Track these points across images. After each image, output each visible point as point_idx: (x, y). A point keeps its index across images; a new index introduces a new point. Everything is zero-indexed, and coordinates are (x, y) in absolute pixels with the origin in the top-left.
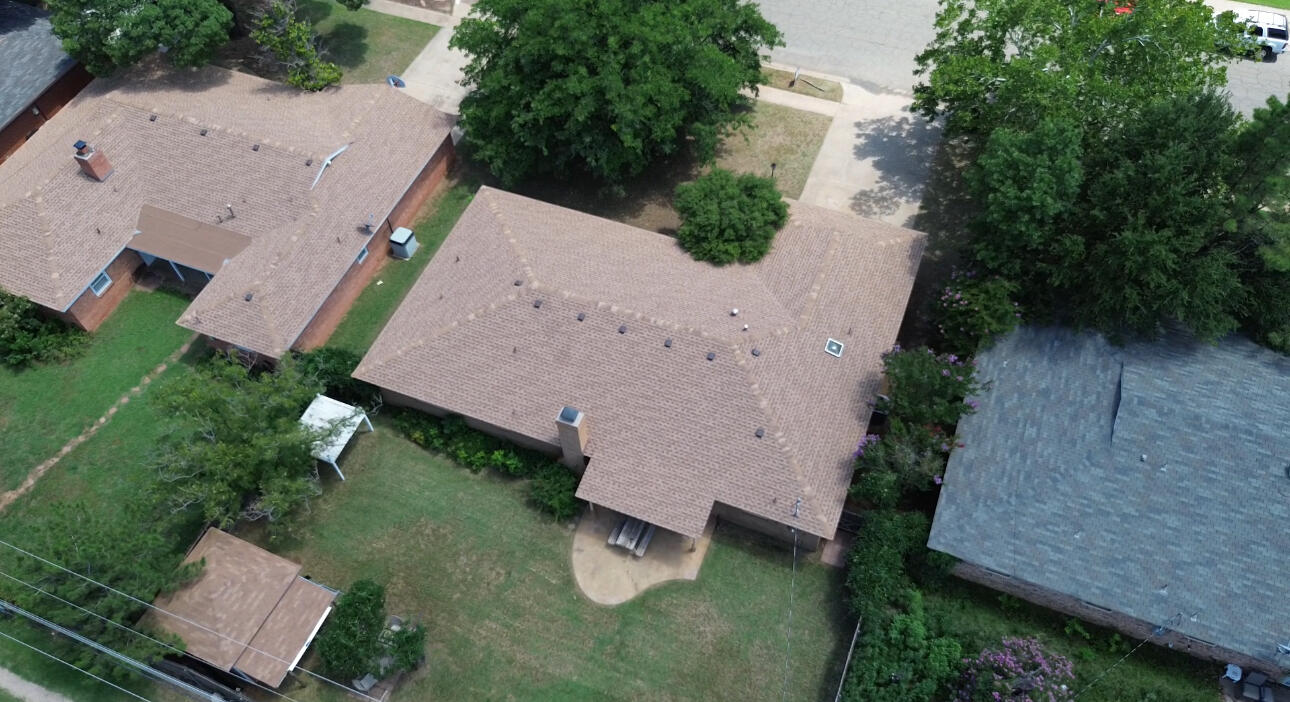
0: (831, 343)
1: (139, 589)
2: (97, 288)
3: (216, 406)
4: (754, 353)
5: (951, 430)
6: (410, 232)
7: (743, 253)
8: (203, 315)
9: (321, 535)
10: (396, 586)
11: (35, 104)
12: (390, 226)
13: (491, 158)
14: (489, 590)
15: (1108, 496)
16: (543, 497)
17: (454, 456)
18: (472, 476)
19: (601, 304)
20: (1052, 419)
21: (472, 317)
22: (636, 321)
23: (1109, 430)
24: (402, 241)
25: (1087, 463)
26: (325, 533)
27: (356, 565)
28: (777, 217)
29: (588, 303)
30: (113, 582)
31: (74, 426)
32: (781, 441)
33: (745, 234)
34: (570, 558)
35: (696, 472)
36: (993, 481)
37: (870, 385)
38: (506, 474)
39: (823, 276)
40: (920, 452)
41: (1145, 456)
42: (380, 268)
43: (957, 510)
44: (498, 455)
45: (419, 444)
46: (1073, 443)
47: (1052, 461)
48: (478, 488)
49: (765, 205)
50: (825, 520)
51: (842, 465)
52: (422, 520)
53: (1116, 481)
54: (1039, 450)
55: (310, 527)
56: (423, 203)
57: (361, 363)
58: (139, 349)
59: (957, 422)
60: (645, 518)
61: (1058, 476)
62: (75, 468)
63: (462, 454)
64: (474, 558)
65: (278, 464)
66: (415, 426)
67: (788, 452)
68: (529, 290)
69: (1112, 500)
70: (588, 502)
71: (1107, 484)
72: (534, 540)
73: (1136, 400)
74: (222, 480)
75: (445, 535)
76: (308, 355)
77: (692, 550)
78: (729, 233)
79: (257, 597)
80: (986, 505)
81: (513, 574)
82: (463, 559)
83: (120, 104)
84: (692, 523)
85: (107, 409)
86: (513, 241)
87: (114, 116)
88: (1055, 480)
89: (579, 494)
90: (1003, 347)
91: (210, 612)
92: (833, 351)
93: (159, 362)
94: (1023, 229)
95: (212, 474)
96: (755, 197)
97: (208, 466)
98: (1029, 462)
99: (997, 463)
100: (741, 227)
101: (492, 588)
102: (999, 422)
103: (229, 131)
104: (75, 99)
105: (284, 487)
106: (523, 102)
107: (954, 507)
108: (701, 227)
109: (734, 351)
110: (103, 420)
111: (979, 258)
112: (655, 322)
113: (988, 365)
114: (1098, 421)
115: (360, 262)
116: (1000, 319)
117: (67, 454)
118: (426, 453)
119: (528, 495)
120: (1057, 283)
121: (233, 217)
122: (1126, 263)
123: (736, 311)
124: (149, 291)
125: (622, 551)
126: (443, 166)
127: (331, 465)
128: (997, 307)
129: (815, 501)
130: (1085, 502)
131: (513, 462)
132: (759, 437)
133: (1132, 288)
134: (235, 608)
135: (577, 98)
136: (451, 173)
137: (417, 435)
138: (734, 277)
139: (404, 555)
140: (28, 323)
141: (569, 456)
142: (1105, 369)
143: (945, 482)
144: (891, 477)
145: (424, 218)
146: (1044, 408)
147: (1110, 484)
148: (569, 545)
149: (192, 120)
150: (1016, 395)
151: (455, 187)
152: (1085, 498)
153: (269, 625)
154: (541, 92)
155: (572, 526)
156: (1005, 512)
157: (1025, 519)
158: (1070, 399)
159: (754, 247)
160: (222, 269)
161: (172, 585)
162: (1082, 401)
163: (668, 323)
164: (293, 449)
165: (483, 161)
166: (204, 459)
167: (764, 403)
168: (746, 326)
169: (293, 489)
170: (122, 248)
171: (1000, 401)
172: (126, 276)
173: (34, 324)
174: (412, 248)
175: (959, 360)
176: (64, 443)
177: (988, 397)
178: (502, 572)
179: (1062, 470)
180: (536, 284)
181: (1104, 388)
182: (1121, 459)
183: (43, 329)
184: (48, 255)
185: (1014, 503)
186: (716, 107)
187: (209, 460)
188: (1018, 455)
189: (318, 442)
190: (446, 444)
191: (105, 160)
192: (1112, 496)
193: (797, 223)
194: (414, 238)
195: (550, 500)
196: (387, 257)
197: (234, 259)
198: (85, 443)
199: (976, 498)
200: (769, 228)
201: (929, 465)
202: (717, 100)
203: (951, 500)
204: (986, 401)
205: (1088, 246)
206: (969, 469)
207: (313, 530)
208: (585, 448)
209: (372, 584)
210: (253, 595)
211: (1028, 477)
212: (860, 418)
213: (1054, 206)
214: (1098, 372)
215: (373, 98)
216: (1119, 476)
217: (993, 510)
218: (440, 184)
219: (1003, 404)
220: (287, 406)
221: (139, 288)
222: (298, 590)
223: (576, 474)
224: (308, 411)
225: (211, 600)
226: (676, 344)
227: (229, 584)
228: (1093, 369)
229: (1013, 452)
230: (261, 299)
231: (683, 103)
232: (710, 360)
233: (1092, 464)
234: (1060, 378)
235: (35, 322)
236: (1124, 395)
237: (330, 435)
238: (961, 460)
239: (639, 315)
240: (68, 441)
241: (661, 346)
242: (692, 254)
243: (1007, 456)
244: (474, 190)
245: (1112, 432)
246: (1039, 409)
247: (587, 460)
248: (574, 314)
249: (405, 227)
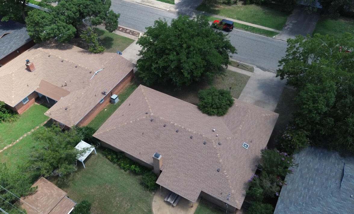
0: (245, 144)
1: (16, 193)
2: (24, 102)
3: (50, 139)
4: (219, 144)
5: (283, 178)
6: (117, 96)
7: (218, 113)
8: (52, 113)
9: (75, 185)
10: (95, 204)
11: (18, 50)
12: (111, 93)
13: (144, 77)
14: (124, 210)
15: (338, 208)
16: (146, 182)
17: (119, 165)
18: (124, 172)
19: (171, 122)
20: (319, 179)
21: (131, 122)
22: (182, 129)
23: (339, 185)
24: (114, 98)
25: (331, 196)
26: (76, 184)
27: (84, 196)
28: (230, 103)
29: (168, 122)
30: (9, 189)
31: (9, 141)
32: (226, 173)
33: (219, 107)
34: (152, 204)
35: (196, 180)
36: (297, 197)
37: (256, 160)
38: (135, 173)
39: (244, 123)
40: (272, 183)
41: (352, 196)
42: (106, 106)
43: (284, 205)
44: (133, 167)
45: (109, 160)
46: (326, 188)
47: (319, 193)
48: (125, 176)
49: (227, 99)
50: (237, 202)
51: (245, 184)
52: (107, 184)
53: (341, 203)
54: (314, 189)
55: (72, 182)
56: (122, 88)
57: (96, 132)
58: (33, 121)
59: (286, 175)
60: (178, 193)
61: (320, 198)
62: (6, 154)
63: (122, 165)
64: (121, 199)
65: (66, 159)
66: (109, 154)
67: (227, 178)
68: (150, 116)
69: (340, 209)
70: (159, 185)
71: (338, 203)
72: (141, 196)
73: (349, 176)
74: (48, 162)
75: (113, 190)
76: (81, 128)
77: (192, 207)
78: (214, 106)
79: (51, 201)
80: (294, 205)
81: (133, 206)
82: (117, 199)
83: (41, 51)
84: (193, 197)
85: (20, 138)
86: (147, 101)
87: (39, 54)
88: (319, 200)
89: (157, 182)
90: (303, 154)
91: (36, 204)
92: (245, 147)
93: (37, 126)
94: (314, 116)
95: (45, 160)
96: (224, 96)
97: (44, 157)
98: (310, 192)
99: (299, 191)
100: (218, 104)
101: (125, 209)
102: (300, 177)
103: (70, 61)
104: (29, 49)
105: (66, 167)
106: (156, 61)
107: (283, 204)
108: (206, 103)
109: (212, 142)
110: (18, 140)
111: (297, 123)
112: (188, 130)
113: (297, 158)
114: (336, 181)
115: (101, 103)
116: (303, 143)
117: (6, 149)
118: (111, 163)
119: (141, 181)
120: (323, 133)
121: (66, 85)
123: (214, 130)
124: (39, 105)
125: (169, 203)
126: (129, 78)
127: (82, 163)
128: (302, 139)
129: (235, 195)
130: (330, 209)
131: (137, 169)
132: (218, 171)
133: (350, 137)
134: (44, 204)
135: (172, 61)
136: (131, 81)
137: (109, 157)
138: (214, 119)
139: (99, 195)
140: (2, 109)
141: (156, 170)
142: (338, 164)
143: (280, 195)
144: (261, 190)
145: (122, 93)
146: (316, 175)
147: (339, 204)
148: (152, 199)
149: (60, 58)
150: (306, 169)
151: (132, 85)
152: (330, 207)
153: (53, 211)
154: (162, 59)
155: (153, 193)
156: (301, 209)
157: (308, 212)
158: (326, 173)
159: (222, 111)
160: (60, 100)
161: (27, 193)
162: (330, 174)
163: (192, 131)
164: (71, 155)
165: (141, 77)
166: (44, 155)
167: (221, 161)
168: (217, 135)
169: (69, 168)
170: (33, 91)
171: (301, 170)
172: (33, 99)
173: (4, 110)
174: (117, 101)
175: (288, 155)
176: (5, 146)
177: (297, 168)
178: (129, 205)
179: (322, 196)
180: (152, 114)
181: (338, 170)
182: (343, 196)
183: (6, 112)
184: (12, 90)
185: (304, 206)
186: (214, 69)
187: (45, 155)
188: (307, 189)
189: (79, 154)
190: (118, 161)
191: (34, 66)
192: (340, 208)
193: (236, 106)
194: (118, 98)
195: (147, 183)
196: (109, 103)
197: (64, 98)
198: (11, 147)
199: (291, 202)
200: (228, 106)
201: (275, 189)
202: (214, 67)
203: (282, 202)
204: (296, 170)
205: (335, 122)
206: (289, 192)
207: (73, 183)
208: (161, 168)
209: (88, 202)
210: (50, 200)
211: (310, 197)
212: (252, 170)
213: (325, 109)
214: (336, 165)
215: (112, 57)
216: (342, 202)
217: (297, 207)
218: (128, 84)
219: (302, 172)
220: (71, 141)
221: (36, 103)
222: (64, 201)
223: (157, 176)
224: (78, 145)
225: (37, 200)
226: (194, 138)
227: (44, 195)
228: (334, 164)
229: (305, 188)
230: (70, 110)
231: (204, 66)
232: (205, 144)
233: (333, 196)
234: (322, 166)
235: (4, 109)
236: (345, 174)
237: (82, 153)
238: (286, 188)
239: (183, 127)
240: (7, 145)
241: (189, 138)
242: (202, 111)
243: (302, 189)
244: (138, 85)
245: (341, 186)
246: (314, 175)
247: (161, 171)
248: (163, 124)
249: (116, 94)
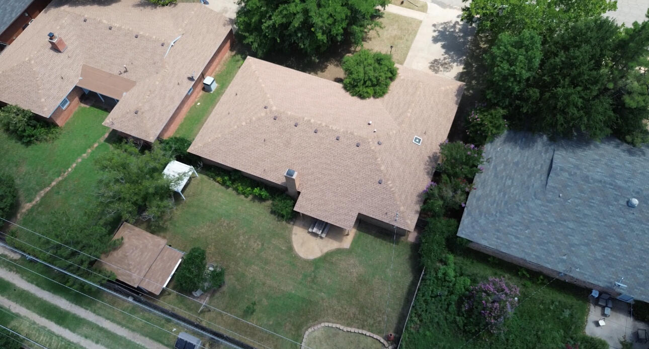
0: (416, 138)
1: (95, 252)
2: (63, 106)
3: (124, 166)
4: (379, 144)
5: (470, 181)
6: (213, 79)
7: (375, 93)
8: (115, 120)
9: (175, 226)
10: (210, 250)
11: (26, 11)
12: (203, 76)
13: (252, 42)
14: (254, 252)
15: (542, 213)
16: (279, 209)
17: (236, 190)
18: (245, 199)
19: (306, 118)
20: (519, 176)
21: (244, 124)
22: (323, 127)
23: (545, 182)
24: (209, 84)
25: (534, 198)
26: (177, 225)
27: (192, 239)
28: (392, 74)
29: (300, 118)
30: (82, 249)
31: (57, 172)
32: (391, 185)
33: (376, 83)
34: (291, 238)
35: (350, 200)
36: (489, 205)
37: (434, 158)
38: (261, 199)
39: (413, 105)
40: (455, 191)
41: (561, 195)
42: (198, 96)
43: (471, 218)
44: (256, 190)
45: (220, 183)
46: (528, 188)
47: (517, 196)
48: (247, 204)
49: (386, 69)
50: (409, 222)
51: (419, 196)
52: (222, 219)
53: (547, 206)
54: (512, 191)
55: (170, 222)
56: (219, 64)
57: (192, 145)
58: (85, 135)
59: (474, 177)
60: (326, 221)
61: (519, 203)
62: (59, 192)
63: (240, 188)
64: (247, 237)
65: (154, 194)
66: (218, 175)
67: (393, 190)
68: (271, 112)
69: (544, 215)
70: (299, 213)
71: (542, 207)
72: (275, 229)
73: (559, 168)
74: (129, 201)
75: (233, 226)
76: (166, 140)
77: (348, 235)
78: (368, 83)
79: (147, 255)
80: (485, 217)
81: (265, 244)
82: (242, 238)
83: (69, 13)
84: (348, 223)
85: (72, 164)
86: (263, 85)
87: (66, 19)
88: (518, 205)
89: (295, 209)
90: (499, 141)
91: (126, 261)
92: (417, 142)
93: (94, 142)
94: (510, 85)
95: (124, 199)
96: (382, 64)
97: (122, 195)
98: (506, 197)
99: (492, 196)
100: (374, 80)
101: (255, 250)
102: (494, 177)
103: (123, 27)
104: (46, 9)
105: (158, 204)
106: (268, 15)
107: (470, 218)
108: (354, 80)
109: (369, 142)
110: (70, 170)
111: (488, 98)
112: (332, 128)
113: (491, 149)
114: (541, 178)
115: (189, 94)
116: (498, 128)
117: (54, 186)
118: (223, 188)
119: (271, 209)
121: (126, 71)
122: (558, 103)
123: (370, 123)
124: (88, 107)
125: (315, 235)
126: (228, 44)
127: (179, 193)
128: (496, 122)
129: (405, 213)
130: (531, 216)
131: (264, 193)
132: (380, 183)
134: (138, 260)
135: (295, 14)
136: (232, 48)
137: (219, 179)
138: (371, 103)
139: (214, 235)
140: (31, 123)
141: (290, 191)
142: (546, 152)
143: (466, 205)
144: (441, 202)
145: (219, 71)
146: (515, 171)
147: (543, 208)
148: (290, 231)
149: (105, 21)
150: (503, 164)
151: (235, 55)
152: (532, 214)
153: (153, 267)
154: (277, 11)
155: (292, 223)
156: (494, 220)
157: (503, 223)
158: (529, 167)
159: (381, 90)
160: (123, 97)
161: (108, 249)
162: (534, 168)
163: (338, 128)
164: (162, 188)
165: (248, 44)
166: (120, 192)
167: (383, 168)
168: (375, 130)
169: (162, 206)
170: (74, 86)
171: (495, 167)
172: (77, 99)
173: (34, 123)
174: (214, 87)
175: (475, 147)
176: (52, 180)
177: (490, 165)
178: (260, 243)
179: (522, 201)
180: (274, 108)
181: (545, 162)
182: (550, 196)
183: (38, 125)
184: (39, 90)
185: (498, 216)
186: (364, 18)
187: (122, 192)
188: (502, 193)
189: (173, 184)
190: (233, 183)
191: (63, 42)
192: (544, 213)
193: (402, 78)
194: (215, 82)
195: (282, 211)
196: (202, 91)
197: (128, 93)
198: (63, 181)
199: (481, 214)
200: (388, 80)
201: (459, 198)
202: (364, 14)
203: (469, 214)
204: (489, 166)
206: (478, 199)
207: (171, 223)
208: (298, 188)
209: (200, 249)
210: (146, 253)
211: (506, 203)
212: (428, 173)
214: (543, 154)
215: (193, 10)
216: (548, 204)
217: (488, 219)
218: (227, 54)
219: (497, 168)
220: (158, 167)
221: (83, 105)
222: (165, 252)
223: (294, 197)
224: (167, 167)
225: (127, 256)
226: (341, 139)
227: (135, 249)
228: (540, 152)
229: (500, 192)
230: (143, 113)
231: (347, 16)
232: (358, 146)
233: (536, 198)
234: (524, 157)
235: (34, 122)
236: (553, 166)
237: (178, 180)
238: (475, 195)
239: (324, 124)
240: (54, 179)
241: (334, 139)
242: (350, 93)
243: (497, 193)
244: (244, 59)
245: (547, 183)
246: (513, 171)
247: (299, 193)
248: (293, 123)
249: (210, 76)
